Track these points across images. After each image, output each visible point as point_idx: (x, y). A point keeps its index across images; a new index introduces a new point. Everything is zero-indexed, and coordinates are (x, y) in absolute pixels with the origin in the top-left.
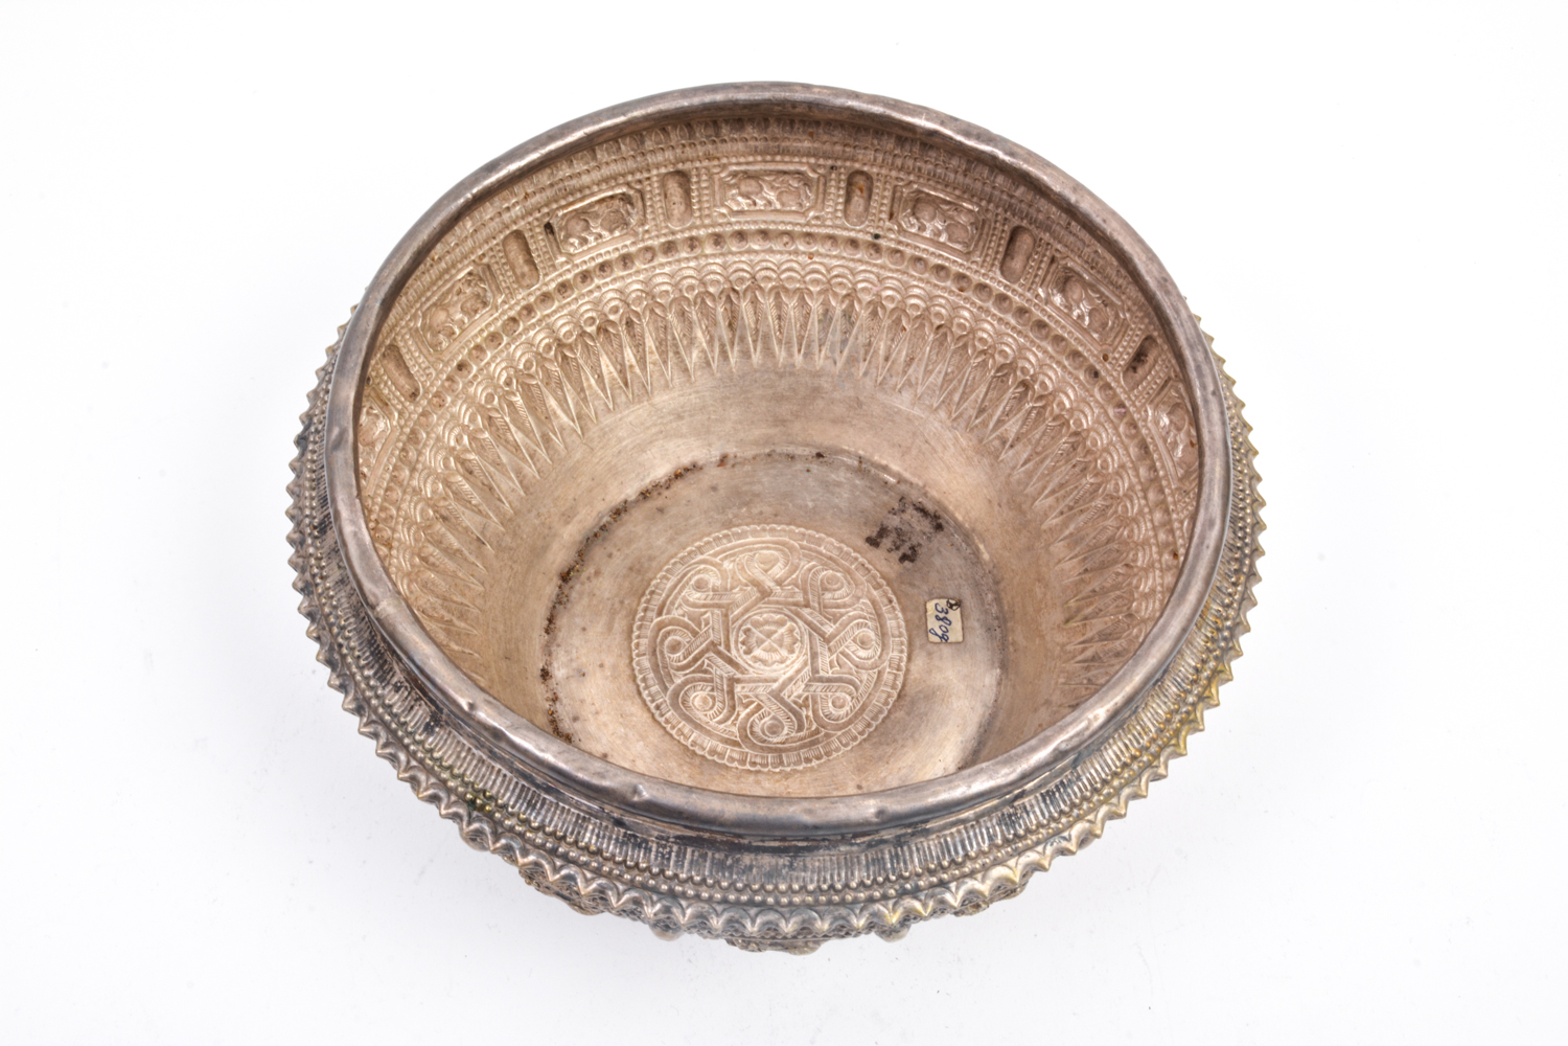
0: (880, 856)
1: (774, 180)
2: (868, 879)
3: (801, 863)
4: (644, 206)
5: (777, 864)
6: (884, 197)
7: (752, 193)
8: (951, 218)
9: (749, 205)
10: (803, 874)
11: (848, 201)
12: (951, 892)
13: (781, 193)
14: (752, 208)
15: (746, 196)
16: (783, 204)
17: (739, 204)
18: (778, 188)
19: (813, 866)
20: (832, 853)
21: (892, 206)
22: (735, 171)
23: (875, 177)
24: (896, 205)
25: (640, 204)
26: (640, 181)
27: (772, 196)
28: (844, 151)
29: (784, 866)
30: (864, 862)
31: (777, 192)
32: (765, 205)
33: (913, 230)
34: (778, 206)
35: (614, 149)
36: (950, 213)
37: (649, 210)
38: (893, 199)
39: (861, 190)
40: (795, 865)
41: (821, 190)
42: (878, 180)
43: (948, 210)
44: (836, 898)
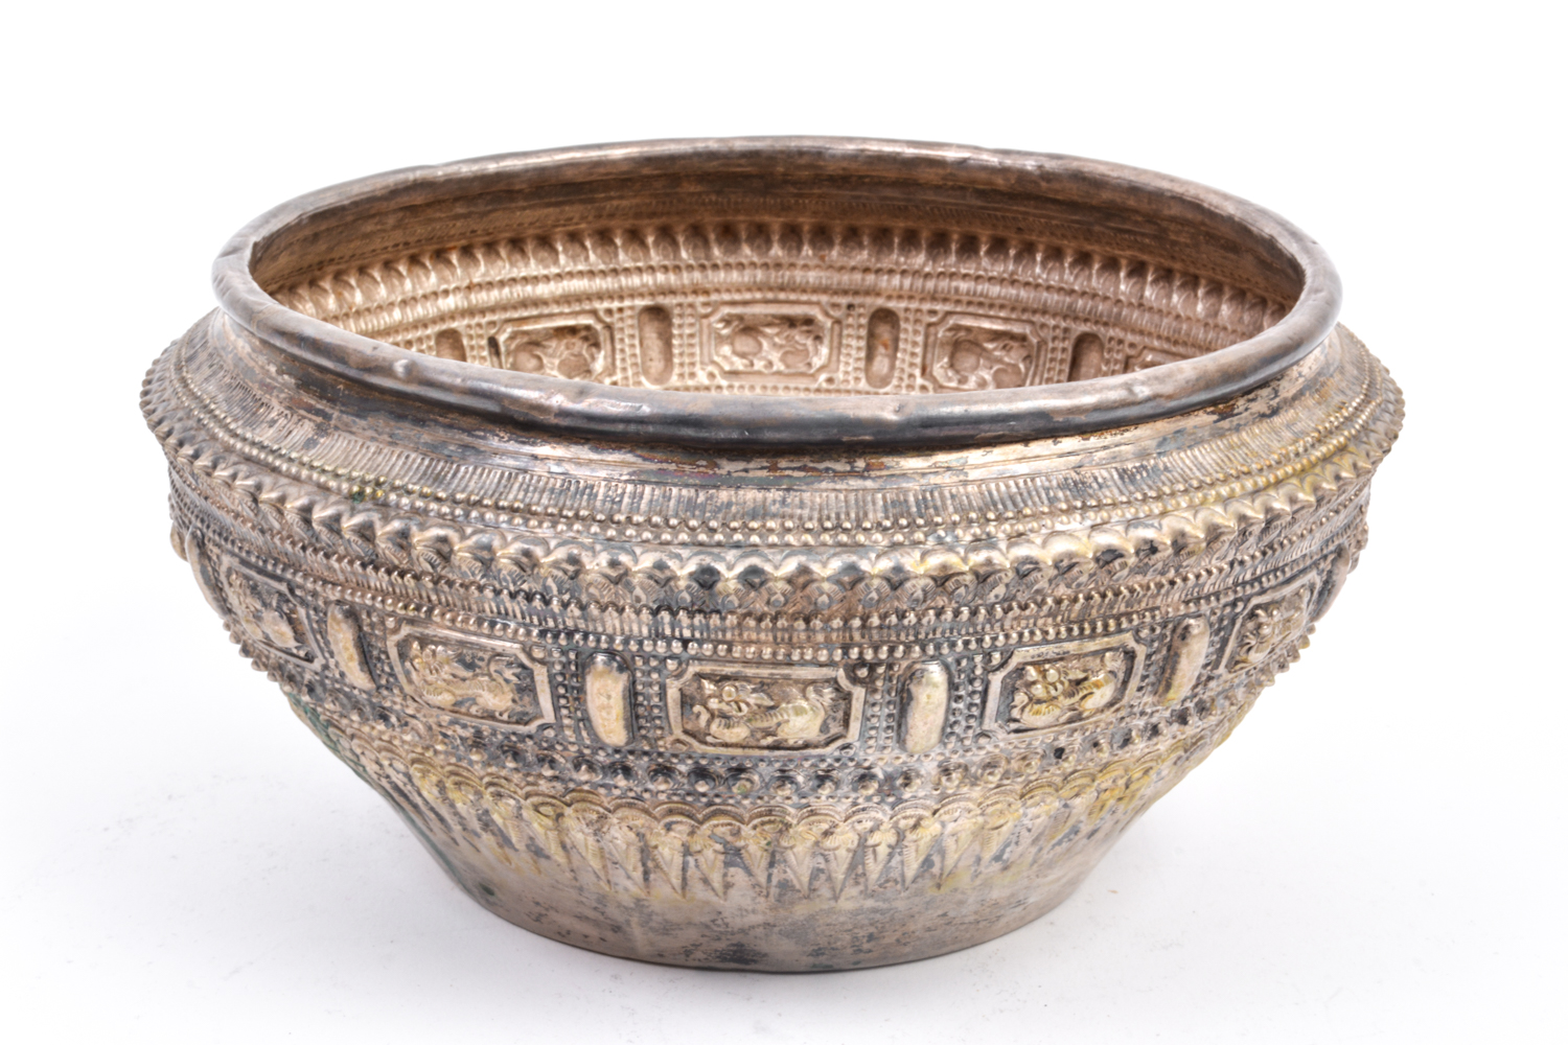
0: (902, 498)
1: (777, 334)
2: (887, 518)
3: (797, 499)
4: (613, 350)
5: (765, 499)
6: (915, 344)
7: (749, 354)
8: (999, 361)
9: (746, 366)
10: (799, 511)
11: (870, 358)
12: (1000, 550)
13: (786, 353)
14: (749, 369)
15: (743, 355)
16: (788, 366)
17: (732, 363)
18: (781, 346)
19: (813, 502)
20: (838, 487)
21: (924, 357)
22: (729, 315)
23: (902, 315)
24: (929, 356)
25: (609, 346)
26: (609, 312)
27: (775, 356)
28: (863, 280)
29: (774, 502)
30: (881, 503)
31: (781, 352)
32: (766, 367)
33: (953, 384)
34: (782, 368)
35: (582, 258)
36: (997, 353)
37: (618, 356)
38: (926, 345)
39: (886, 346)
40: (789, 500)
41: (835, 344)
42: (907, 320)
43: (995, 349)
44: (844, 538)
